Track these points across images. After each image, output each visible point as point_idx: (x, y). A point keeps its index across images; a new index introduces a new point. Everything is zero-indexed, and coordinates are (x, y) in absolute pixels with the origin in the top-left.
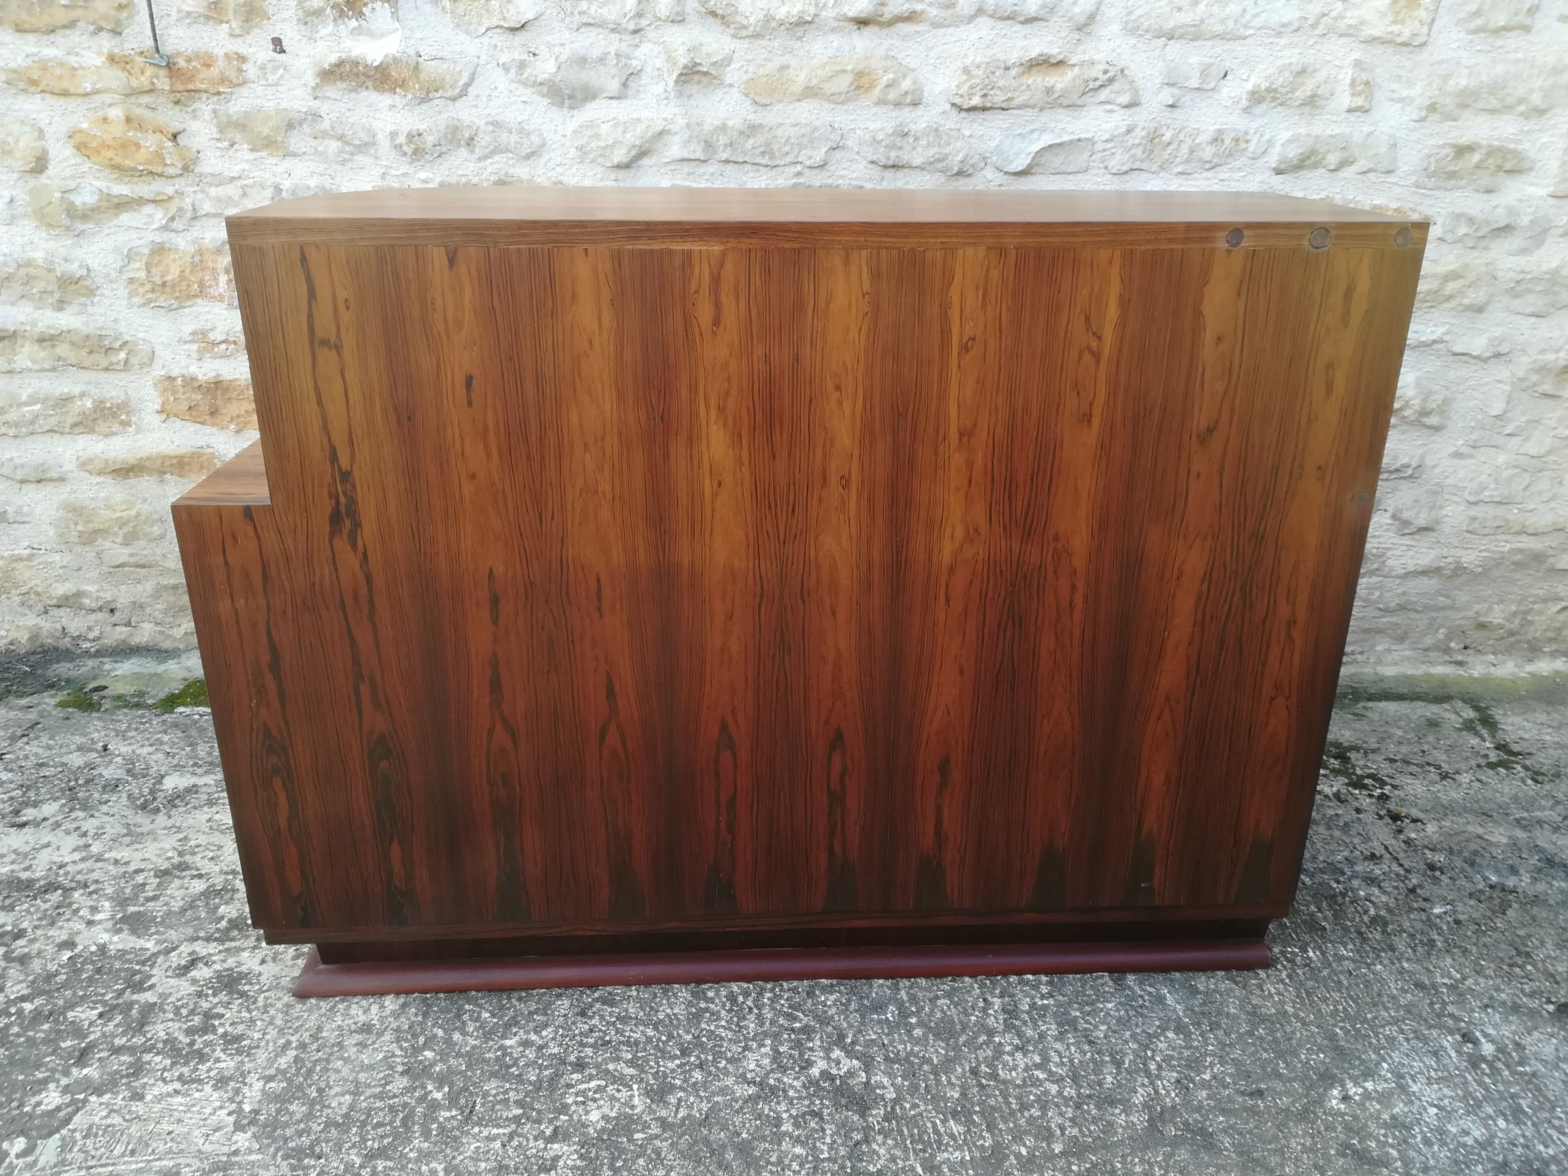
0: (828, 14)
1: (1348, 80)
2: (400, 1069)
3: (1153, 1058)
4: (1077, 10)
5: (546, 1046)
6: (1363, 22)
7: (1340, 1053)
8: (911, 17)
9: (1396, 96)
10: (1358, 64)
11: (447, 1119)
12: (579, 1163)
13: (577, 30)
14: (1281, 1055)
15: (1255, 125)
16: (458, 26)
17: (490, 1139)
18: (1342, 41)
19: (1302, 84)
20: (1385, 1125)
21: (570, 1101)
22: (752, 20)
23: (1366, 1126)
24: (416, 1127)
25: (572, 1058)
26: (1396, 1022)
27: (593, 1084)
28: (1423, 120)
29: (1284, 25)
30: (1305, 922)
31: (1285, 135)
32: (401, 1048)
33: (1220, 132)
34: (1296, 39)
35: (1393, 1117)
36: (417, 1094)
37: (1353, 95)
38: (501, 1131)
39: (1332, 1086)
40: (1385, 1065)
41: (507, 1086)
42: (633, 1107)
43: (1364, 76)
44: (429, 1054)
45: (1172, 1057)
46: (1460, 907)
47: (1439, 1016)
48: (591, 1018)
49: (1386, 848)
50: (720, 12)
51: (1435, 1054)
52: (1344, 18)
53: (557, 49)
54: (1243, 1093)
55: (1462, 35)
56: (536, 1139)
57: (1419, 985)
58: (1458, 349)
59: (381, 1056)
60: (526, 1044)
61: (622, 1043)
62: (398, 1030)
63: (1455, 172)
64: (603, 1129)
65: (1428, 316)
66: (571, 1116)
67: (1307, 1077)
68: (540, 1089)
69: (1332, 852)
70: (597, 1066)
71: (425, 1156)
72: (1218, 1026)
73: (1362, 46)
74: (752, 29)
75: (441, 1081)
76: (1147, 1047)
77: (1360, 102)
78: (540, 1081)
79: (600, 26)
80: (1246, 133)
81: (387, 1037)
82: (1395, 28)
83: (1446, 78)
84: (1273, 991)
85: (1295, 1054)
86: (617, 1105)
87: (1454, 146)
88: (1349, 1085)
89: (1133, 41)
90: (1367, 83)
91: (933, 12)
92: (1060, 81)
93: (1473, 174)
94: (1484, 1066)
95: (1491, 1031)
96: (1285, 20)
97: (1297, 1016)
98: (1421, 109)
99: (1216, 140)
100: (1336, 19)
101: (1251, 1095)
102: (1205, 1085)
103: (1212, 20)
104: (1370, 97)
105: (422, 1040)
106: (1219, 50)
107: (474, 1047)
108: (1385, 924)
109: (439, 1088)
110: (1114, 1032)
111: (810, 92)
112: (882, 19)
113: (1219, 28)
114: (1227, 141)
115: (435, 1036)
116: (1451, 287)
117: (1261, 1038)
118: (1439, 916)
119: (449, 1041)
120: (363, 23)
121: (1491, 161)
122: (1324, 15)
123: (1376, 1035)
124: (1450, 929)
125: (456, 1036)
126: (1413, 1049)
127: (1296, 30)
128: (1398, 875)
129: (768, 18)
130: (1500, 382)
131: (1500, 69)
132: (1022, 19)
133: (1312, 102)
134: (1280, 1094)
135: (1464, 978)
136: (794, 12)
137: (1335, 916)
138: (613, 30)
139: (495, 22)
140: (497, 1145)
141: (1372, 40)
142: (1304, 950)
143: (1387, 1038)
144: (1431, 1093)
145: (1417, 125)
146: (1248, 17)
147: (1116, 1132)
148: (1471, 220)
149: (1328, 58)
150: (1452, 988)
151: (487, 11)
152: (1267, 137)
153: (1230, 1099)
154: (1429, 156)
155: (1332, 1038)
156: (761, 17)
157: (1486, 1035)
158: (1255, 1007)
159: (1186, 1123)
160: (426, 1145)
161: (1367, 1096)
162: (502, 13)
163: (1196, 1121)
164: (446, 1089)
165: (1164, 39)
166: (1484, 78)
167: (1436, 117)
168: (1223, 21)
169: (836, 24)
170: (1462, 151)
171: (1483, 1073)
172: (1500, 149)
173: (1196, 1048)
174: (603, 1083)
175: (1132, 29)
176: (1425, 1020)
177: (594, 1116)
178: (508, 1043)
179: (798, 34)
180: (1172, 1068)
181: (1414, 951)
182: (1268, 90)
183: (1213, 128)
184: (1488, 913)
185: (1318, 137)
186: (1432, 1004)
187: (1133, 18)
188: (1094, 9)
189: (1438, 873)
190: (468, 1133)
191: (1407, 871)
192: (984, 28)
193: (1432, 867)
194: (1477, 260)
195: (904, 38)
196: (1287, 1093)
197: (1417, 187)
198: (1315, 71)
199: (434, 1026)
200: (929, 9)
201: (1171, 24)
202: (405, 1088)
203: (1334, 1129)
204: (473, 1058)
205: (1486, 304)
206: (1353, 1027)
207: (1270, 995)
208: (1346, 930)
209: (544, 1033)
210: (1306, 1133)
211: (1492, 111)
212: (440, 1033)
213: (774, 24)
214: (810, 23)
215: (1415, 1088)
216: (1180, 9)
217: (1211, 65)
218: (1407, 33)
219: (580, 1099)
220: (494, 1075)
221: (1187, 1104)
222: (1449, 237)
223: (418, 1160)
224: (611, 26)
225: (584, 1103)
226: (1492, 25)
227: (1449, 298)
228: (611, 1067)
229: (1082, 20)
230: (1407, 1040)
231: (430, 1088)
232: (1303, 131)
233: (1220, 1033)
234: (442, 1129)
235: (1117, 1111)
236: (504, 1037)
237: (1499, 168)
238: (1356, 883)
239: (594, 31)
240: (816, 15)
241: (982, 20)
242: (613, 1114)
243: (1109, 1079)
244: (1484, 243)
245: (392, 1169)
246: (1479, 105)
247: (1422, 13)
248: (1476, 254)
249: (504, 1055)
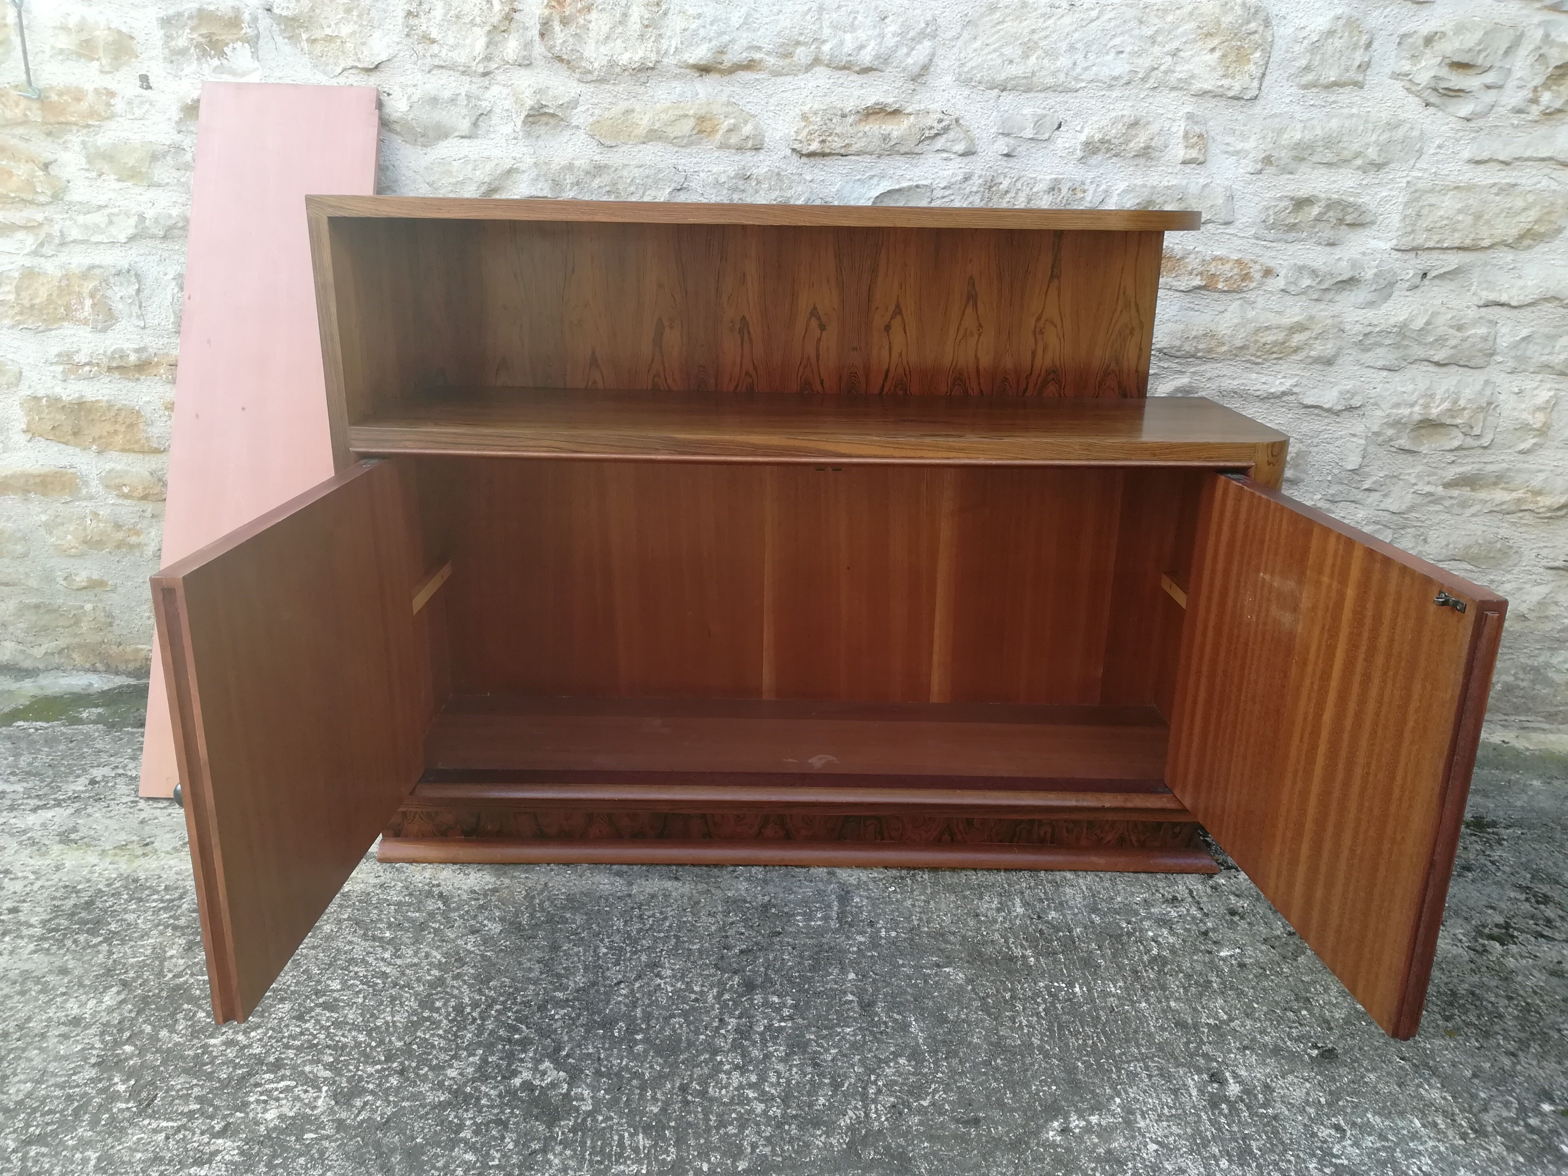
0: (670, 61)
1: (1181, 133)
2: (93, 1060)
3: (875, 1083)
4: (910, 61)
5: (250, 1046)
6: (1192, 77)
7: (1074, 1085)
8: (750, 66)
9: (1231, 149)
10: (1190, 116)
11: (121, 1111)
12: (237, 1158)
13: (429, 72)
14: (1011, 1085)
15: (1091, 175)
16: (315, 66)
17: (155, 1131)
18: (1174, 94)
19: (1136, 135)
20: (1098, 1160)
21: (251, 1099)
22: (596, 65)
23: (1077, 1158)
24: (87, 1116)
25: (272, 1059)
26: (1143, 1058)
27: (282, 1084)
28: (1260, 172)
29: (1115, 79)
30: (1081, 959)
31: (1122, 186)
32: (103, 1041)
33: (1057, 181)
34: (1127, 93)
35: (1109, 1152)
36: (100, 1085)
37: (1186, 147)
38: (171, 1124)
39: (1055, 1118)
40: (1118, 1100)
41: (195, 1082)
42: (314, 1108)
43: (1197, 129)
44: (128, 1048)
45: (895, 1083)
46: (1249, 951)
47: (1191, 1055)
48: (306, 1021)
49: (1191, 892)
50: (565, 57)
51: (1175, 1092)
52: (1174, 72)
53: (410, 90)
54: (958, 1121)
55: (1294, 90)
56: (202, 1133)
57: (1181, 1024)
58: (1308, 401)
59: (79, 1047)
60: (230, 1043)
61: (328, 1047)
62: (107, 1024)
63: (1295, 225)
64: (276, 1128)
65: (1277, 368)
66: (247, 1114)
67: (1030, 1107)
68: (227, 1086)
69: (1132, 894)
70: (294, 1067)
71: (84, 1144)
72: (956, 1054)
73: (1194, 99)
74: (596, 73)
75: (130, 1074)
76: (873, 1071)
77: (1193, 153)
78: (230, 1078)
79: (451, 69)
80: (1083, 183)
81: (93, 1030)
82: (1226, 82)
83: (1280, 132)
84: (1025, 1022)
85: (1026, 1085)
86: (298, 1105)
87: (1292, 199)
88: (1073, 1117)
89: (967, 92)
90: (1201, 136)
91: (771, 60)
92: (896, 129)
93: (1314, 227)
94: (1224, 1106)
95: (1243, 1073)
96: (1115, 73)
97: (1041, 1049)
98: (1256, 162)
99: (1053, 189)
100: (1166, 72)
101: (966, 1123)
102: (921, 1111)
103: (1043, 73)
104: (1205, 149)
105: (127, 1034)
106: (1052, 102)
107: (177, 1044)
108: (1165, 964)
109: (124, 1082)
110: (845, 1055)
111: (653, 135)
112: (722, 67)
113: (1050, 81)
114: (1064, 190)
115: (142, 1032)
116: (1298, 339)
117: (997, 1069)
118: (1224, 959)
119: (154, 1038)
120: (225, 62)
121: (1331, 214)
122: (1154, 69)
123: (1119, 1070)
124: (1231, 971)
125: (164, 1033)
126: (1153, 1086)
127: (1128, 83)
128: (1194, 918)
129: (612, 64)
130: (1354, 435)
131: (1334, 123)
132: (857, 69)
133: (1146, 154)
134: (996, 1124)
135: (1231, 1020)
136: (637, 58)
137: (1114, 955)
138: (463, 73)
139: (350, 63)
140: (161, 1137)
141: (1203, 94)
142: (1071, 985)
143: (1129, 1074)
144: (1158, 1130)
145: (1254, 177)
146: (1078, 70)
147: (811, 1153)
148: (1314, 273)
149: (1161, 111)
150: (1214, 1028)
151: (343, 52)
152: (1103, 187)
153: (943, 1126)
154: (1268, 209)
155: (1071, 1071)
156: (605, 62)
157: (1236, 1076)
158: (1000, 1038)
159: (888, 1148)
160: (90, 1133)
161: (1088, 1129)
162: (356, 54)
163: (899, 1146)
164: (132, 1082)
165: (996, 91)
166: (1319, 132)
167: (1271, 170)
168: (1054, 74)
169: (678, 71)
170: (1301, 204)
171: (1221, 1113)
172: (1339, 202)
173: (925, 1075)
174: (294, 1083)
175: (966, 81)
176: (1176, 1059)
177: (269, 1116)
178: (212, 1041)
179: (642, 80)
180: (892, 1093)
181: (1186, 990)
182: (1102, 141)
183: (1048, 177)
184: (1277, 958)
185: (1154, 187)
186: (1187, 1044)
187: (966, 69)
188: (926, 60)
189: (1236, 918)
190: (137, 1124)
191: (1206, 915)
192: (821, 77)
193: (1233, 913)
194: (1323, 313)
195: (745, 85)
196: (1005, 1123)
197: (1257, 239)
198: (1148, 123)
199: (145, 1022)
200: (767, 58)
201: (1003, 76)
202: (91, 1079)
203: (1042, 1160)
204: (171, 1055)
205: (1336, 356)
206: (1097, 1062)
207: (1021, 1027)
208: (1121, 968)
209: (253, 1034)
210: (1010, 1162)
211: (1329, 165)
212: (148, 1029)
213: (618, 70)
214: (652, 69)
215: (1142, 1124)
216: (1011, 62)
217: (1045, 116)
218: (1237, 88)
219: (264, 1098)
220: (186, 1071)
221: (895, 1129)
222: (1292, 288)
223: (75, 1148)
224: (461, 68)
225: (265, 1102)
226: (1322, 81)
227: (1296, 350)
228: (307, 1069)
229: (916, 70)
230: (1150, 1077)
231: (116, 1080)
232: (1139, 182)
233: (955, 1062)
234: (113, 1119)
235: (818, 1132)
236: (212, 1036)
237: (1341, 221)
238: (1146, 924)
239: (446, 73)
240: (657, 62)
241: (820, 70)
242: (292, 1114)
243: (822, 1100)
244: (1329, 296)
245: (44, 1155)
246: (1316, 158)
247: (1252, 68)
248: (1322, 306)
249: (203, 1053)
